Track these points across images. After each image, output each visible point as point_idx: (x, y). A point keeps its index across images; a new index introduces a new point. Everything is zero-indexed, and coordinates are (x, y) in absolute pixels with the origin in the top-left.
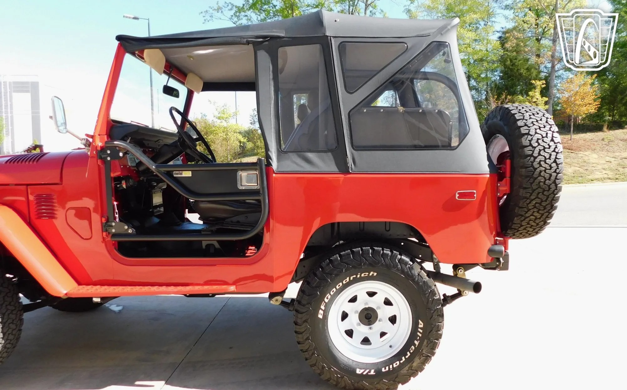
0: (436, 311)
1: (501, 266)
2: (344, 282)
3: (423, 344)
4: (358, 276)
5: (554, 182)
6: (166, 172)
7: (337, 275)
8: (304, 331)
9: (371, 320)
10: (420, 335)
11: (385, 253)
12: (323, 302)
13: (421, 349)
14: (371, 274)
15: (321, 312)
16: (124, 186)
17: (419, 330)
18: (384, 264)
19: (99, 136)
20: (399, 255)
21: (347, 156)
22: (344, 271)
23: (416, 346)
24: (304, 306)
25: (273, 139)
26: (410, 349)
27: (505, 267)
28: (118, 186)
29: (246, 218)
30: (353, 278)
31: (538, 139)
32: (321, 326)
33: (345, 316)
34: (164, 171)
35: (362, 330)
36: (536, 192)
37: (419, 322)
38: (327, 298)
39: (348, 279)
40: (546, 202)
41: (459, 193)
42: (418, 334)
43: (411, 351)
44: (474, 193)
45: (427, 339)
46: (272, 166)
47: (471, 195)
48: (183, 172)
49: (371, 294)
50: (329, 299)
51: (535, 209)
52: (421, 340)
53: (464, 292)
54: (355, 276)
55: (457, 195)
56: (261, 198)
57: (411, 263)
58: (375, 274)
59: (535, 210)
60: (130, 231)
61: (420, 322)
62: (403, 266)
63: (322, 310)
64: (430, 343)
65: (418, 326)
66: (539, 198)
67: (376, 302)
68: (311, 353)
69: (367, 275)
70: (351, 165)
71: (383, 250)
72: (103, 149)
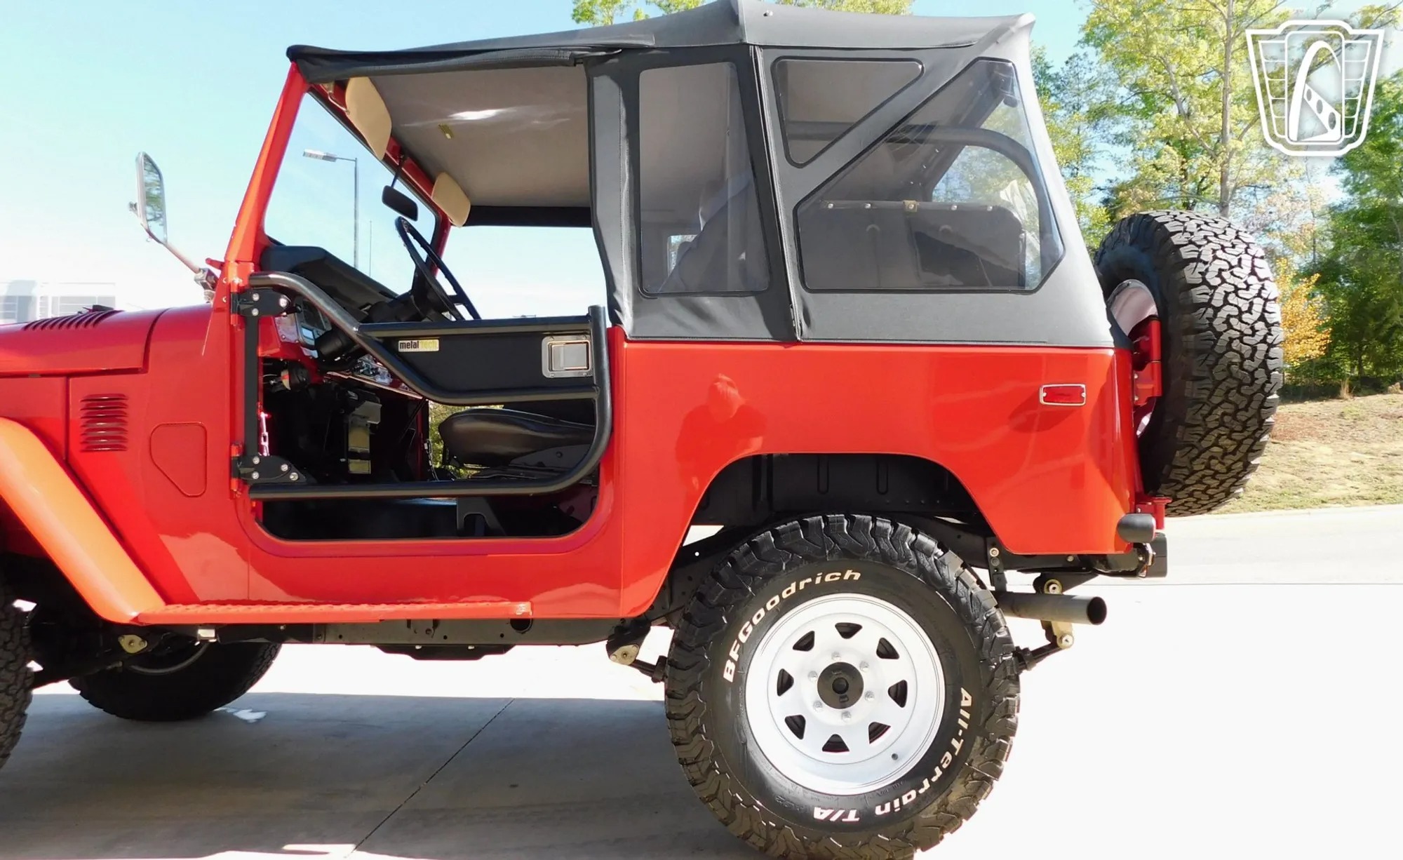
0: (1001, 669)
1: (1150, 564)
2: (785, 595)
3: (972, 746)
4: (818, 580)
5: (1264, 365)
6: (381, 340)
7: (767, 578)
8: (690, 713)
9: (846, 693)
10: (965, 725)
11: (880, 528)
12: (736, 642)
13: (968, 760)
14: (846, 577)
15: (730, 665)
16: (286, 383)
17: (963, 712)
18: (877, 550)
19: (236, 264)
20: (913, 532)
21: (791, 303)
22: (784, 568)
23: (956, 754)
24: (690, 651)
25: (624, 266)
26: (942, 761)
27: (1159, 569)
28: (272, 382)
29: (559, 455)
30: (806, 584)
31: (1221, 270)
32: (729, 699)
33: (785, 683)
34: (378, 338)
35: (824, 720)
36: (1224, 386)
37: (961, 695)
38: (745, 633)
39: (793, 587)
40: (1247, 411)
41: (1046, 390)
42: (961, 722)
43: (945, 766)
44: (1082, 391)
45: (980, 736)
46: (621, 323)
47: (1074, 394)
48: (420, 341)
49: (848, 630)
50: (748, 635)
51: (1222, 428)
52: (968, 738)
53: (1064, 639)
54: (809, 580)
55: (1043, 394)
56: (594, 396)
57: (940, 552)
58: (857, 576)
59: (1223, 431)
60: (294, 476)
61: (964, 693)
62: (922, 558)
63: (732, 660)
64: (987, 746)
65: (960, 703)
66: (1230, 402)
67: (858, 652)
68: (705, 767)
69: (837, 579)
70: (801, 325)
71: (874, 520)
72: (243, 292)
